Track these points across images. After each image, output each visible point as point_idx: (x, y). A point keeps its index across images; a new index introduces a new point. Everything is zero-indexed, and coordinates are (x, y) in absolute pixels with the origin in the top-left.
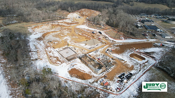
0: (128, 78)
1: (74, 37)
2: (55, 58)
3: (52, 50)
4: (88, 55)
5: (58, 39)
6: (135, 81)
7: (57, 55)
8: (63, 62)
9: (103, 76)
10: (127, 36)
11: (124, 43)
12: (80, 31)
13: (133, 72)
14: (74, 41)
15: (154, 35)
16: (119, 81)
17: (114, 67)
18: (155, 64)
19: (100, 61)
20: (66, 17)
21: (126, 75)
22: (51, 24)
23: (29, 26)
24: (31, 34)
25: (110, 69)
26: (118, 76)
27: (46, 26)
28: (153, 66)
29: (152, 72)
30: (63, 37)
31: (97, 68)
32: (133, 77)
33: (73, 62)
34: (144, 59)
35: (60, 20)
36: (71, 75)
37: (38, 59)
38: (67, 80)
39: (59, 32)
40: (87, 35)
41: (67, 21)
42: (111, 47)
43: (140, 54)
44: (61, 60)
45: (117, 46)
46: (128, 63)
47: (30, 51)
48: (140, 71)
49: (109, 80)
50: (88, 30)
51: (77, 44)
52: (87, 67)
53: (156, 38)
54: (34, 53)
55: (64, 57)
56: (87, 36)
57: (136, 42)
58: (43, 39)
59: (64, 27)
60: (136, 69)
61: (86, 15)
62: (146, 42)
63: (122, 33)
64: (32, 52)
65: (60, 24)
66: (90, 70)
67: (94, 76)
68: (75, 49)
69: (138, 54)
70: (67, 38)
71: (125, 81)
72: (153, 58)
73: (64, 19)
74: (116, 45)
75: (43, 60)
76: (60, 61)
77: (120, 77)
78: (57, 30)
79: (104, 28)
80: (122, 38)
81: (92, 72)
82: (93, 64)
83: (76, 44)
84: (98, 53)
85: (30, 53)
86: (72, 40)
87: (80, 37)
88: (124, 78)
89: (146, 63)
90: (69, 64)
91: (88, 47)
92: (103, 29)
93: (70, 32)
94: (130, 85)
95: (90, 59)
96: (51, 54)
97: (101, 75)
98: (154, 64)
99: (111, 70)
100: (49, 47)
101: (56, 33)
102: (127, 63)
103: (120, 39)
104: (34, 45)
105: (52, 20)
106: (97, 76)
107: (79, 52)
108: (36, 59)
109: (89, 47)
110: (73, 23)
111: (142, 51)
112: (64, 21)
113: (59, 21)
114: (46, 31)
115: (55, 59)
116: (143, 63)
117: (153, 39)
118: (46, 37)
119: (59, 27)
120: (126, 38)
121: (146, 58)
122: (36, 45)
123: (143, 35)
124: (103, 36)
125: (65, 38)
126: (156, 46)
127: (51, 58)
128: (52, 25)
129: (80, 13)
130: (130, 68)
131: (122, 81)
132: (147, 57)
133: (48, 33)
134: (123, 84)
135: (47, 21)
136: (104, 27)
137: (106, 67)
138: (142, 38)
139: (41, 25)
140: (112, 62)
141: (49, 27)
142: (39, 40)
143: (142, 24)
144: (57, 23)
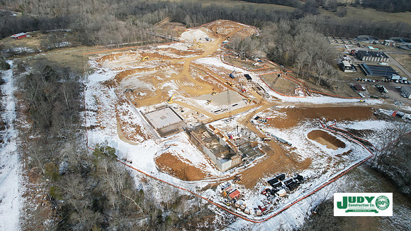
0: (292, 186)
1: (186, 84)
2: (134, 126)
3: (131, 109)
4: (207, 126)
5: (148, 86)
6: (306, 194)
7: (138, 120)
8: (149, 138)
9: (231, 175)
10: (312, 89)
11: (301, 104)
12: (202, 70)
13: (305, 174)
14: (184, 92)
15: (381, 90)
16: (267, 190)
17: (263, 159)
18: (369, 160)
19: (233, 142)
20: (176, 38)
21: (287, 179)
22: (141, 51)
23: (93, 55)
24: (92, 71)
25: (251, 162)
26: (266, 180)
27: (129, 57)
28: (362, 163)
29: (356, 179)
30: (161, 81)
31: (223, 156)
32: (304, 186)
33: (170, 139)
34: (343, 145)
35: (162, 43)
36: (159, 166)
37: (97, 126)
38: (148, 178)
39: (155, 71)
40: (217, 80)
41: (177, 46)
42: (267, 111)
43: (336, 134)
44: (145, 132)
45: (283, 110)
46: (298, 151)
47: (83, 109)
48: (324, 172)
49: (243, 186)
50: (222, 69)
51: (189, 101)
52: (199, 153)
53: (384, 98)
54: (90, 112)
55: (154, 128)
56: (215, 82)
57: (330, 104)
58: (116, 83)
59: (168, 61)
60: (315, 167)
61: (223, 36)
62: (356, 104)
63: (303, 81)
64: (87, 110)
65: (161, 53)
66: (205, 161)
67: (210, 175)
68: (182, 111)
69: (330, 133)
70: (170, 84)
71: (282, 192)
72: (367, 144)
73: (171, 41)
74: (280, 107)
75: (107, 130)
76: (142, 135)
77: (271, 182)
78: (150, 66)
79: (260, 67)
80: (300, 92)
81: (208, 165)
82: (215, 147)
83: (187, 99)
84: (233, 123)
85: (82, 114)
86: (180, 89)
87: (200, 84)
88: (280, 184)
89: (346, 156)
90: (161, 142)
91: (213, 107)
92: (258, 69)
93: (180, 71)
94: (292, 204)
95: (212, 135)
96: (126, 118)
97: (228, 173)
98: (366, 160)
99: (253, 165)
100: (126, 103)
101: (147, 72)
102: (295, 151)
103: (293, 94)
104: (95, 96)
105: (144, 44)
106: (217, 175)
107: (191, 117)
108: (92, 127)
109: (216, 108)
110: (190, 53)
111: (342, 126)
112: (172, 46)
113: (159, 47)
114: (125, 67)
115: (133, 129)
116: (338, 156)
117: (377, 98)
118: (124, 80)
119: (157, 60)
120: (308, 92)
121: (347, 143)
122: (98, 95)
123: (351, 87)
124: (254, 86)
125: (166, 84)
126: (380, 117)
127: (124, 128)
128: (143, 54)
129: (211, 29)
130: (302, 163)
131: (273, 192)
132: (350, 141)
133: (130, 72)
134: (275, 199)
135: (134, 45)
136: (261, 65)
137: (245, 156)
138: (348, 95)
139: (117, 53)
140: (259, 146)
141: (134, 58)
142: (108, 86)
143: (356, 60)
144: (155, 51)
